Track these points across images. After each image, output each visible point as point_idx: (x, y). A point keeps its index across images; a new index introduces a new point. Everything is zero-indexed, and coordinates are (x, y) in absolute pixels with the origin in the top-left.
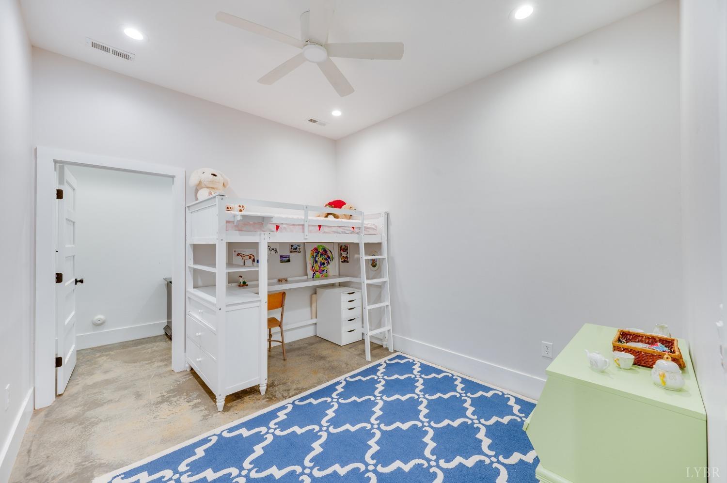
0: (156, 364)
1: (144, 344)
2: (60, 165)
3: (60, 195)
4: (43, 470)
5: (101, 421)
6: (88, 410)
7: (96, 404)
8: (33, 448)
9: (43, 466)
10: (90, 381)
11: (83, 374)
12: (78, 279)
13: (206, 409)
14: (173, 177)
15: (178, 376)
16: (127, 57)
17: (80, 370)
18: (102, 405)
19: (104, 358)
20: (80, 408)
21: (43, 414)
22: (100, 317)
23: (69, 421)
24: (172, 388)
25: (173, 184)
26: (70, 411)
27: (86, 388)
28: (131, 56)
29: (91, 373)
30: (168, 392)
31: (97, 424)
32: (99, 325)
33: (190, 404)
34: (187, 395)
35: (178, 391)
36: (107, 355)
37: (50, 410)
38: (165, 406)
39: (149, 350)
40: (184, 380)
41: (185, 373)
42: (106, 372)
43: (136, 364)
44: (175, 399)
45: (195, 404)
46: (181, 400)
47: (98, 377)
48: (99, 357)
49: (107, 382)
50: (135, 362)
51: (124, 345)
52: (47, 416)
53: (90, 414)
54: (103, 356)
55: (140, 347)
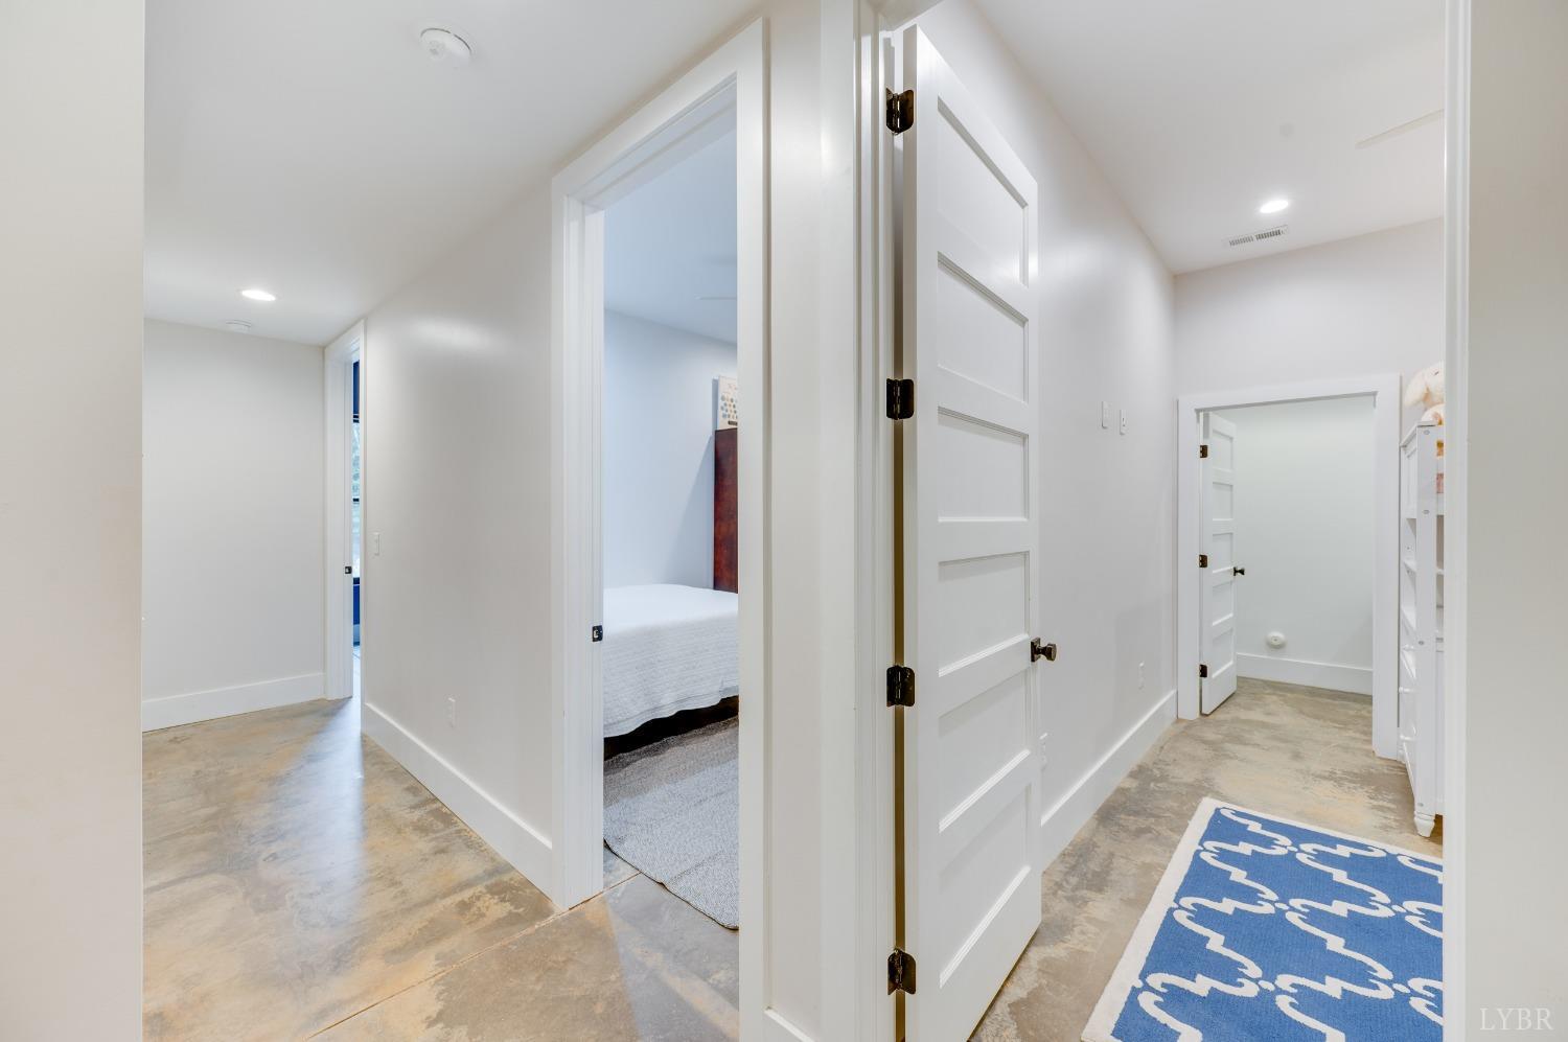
0: (1351, 733)
1: (1349, 701)
2: (1204, 413)
3: (1204, 452)
4: (1168, 767)
5: (1237, 758)
6: (1227, 742)
7: (1239, 740)
8: (1165, 747)
9: (1168, 765)
10: (1243, 715)
11: (1239, 705)
12: (1239, 569)
13: (1395, 820)
14: (1374, 394)
15: (1379, 762)
16: (1278, 233)
17: (1238, 700)
18: (1246, 744)
19: (1275, 698)
20: (1220, 736)
21: (1184, 724)
22: (1278, 635)
23: (1205, 742)
24: (1356, 771)
25: (1375, 406)
26: (1210, 735)
27: (1236, 720)
28: (1281, 229)
29: (1248, 708)
30: (1344, 772)
31: (1231, 758)
32: (1277, 647)
33: (1372, 801)
34: (1376, 790)
35: (1365, 779)
36: (1280, 696)
37: (1191, 724)
38: (1329, 785)
39: (1352, 712)
40: (1386, 771)
41: (1394, 764)
42: (1269, 714)
43: (1317, 721)
44: (1352, 785)
45: (1381, 806)
46: (1360, 790)
47: (1256, 715)
48: (1268, 694)
49: (1264, 725)
50: (1317, 717)
51: (1314, 692)
52: (1186, 728)
53: (1228, 746)
54: (1274, 694)
55: (1337, 702)
